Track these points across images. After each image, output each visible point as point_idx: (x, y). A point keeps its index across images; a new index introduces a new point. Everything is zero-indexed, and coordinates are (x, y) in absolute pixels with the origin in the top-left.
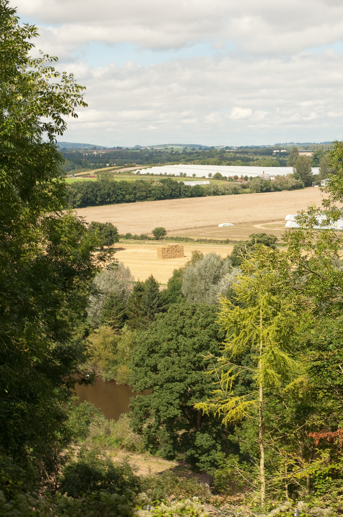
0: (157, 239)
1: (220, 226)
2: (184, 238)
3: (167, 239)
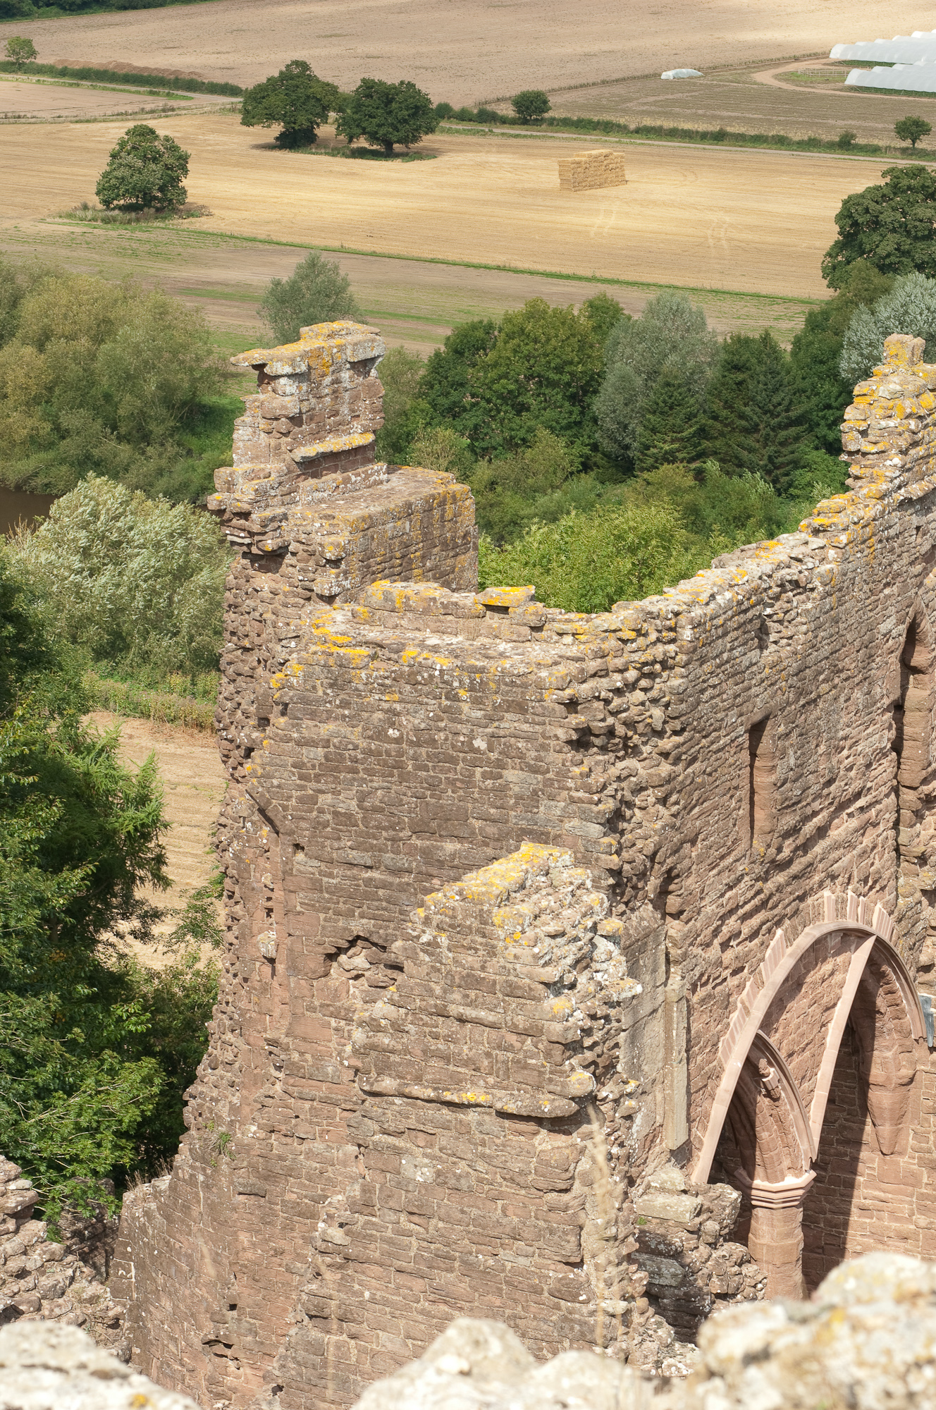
0: (525, 122)
1: (664, 76)
2: (598, 122)
3: (552, 122)
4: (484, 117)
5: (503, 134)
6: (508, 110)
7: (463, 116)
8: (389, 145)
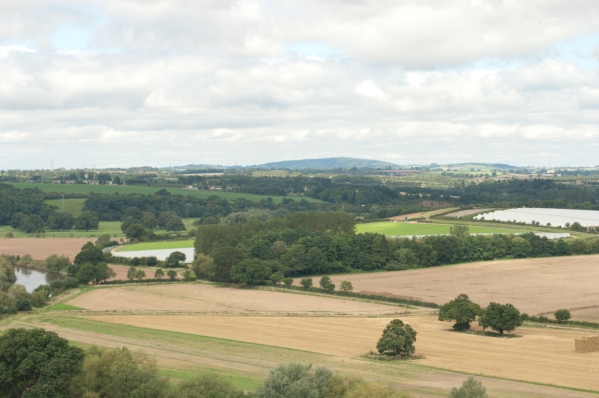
0: (560, 323)
2: (592, 324)
3: (571, 323)
4: (543, 320)
5: (550, 327)
6: (553, 317)
7: (533, 319)
8: (501, 331)
